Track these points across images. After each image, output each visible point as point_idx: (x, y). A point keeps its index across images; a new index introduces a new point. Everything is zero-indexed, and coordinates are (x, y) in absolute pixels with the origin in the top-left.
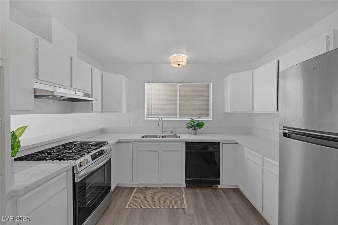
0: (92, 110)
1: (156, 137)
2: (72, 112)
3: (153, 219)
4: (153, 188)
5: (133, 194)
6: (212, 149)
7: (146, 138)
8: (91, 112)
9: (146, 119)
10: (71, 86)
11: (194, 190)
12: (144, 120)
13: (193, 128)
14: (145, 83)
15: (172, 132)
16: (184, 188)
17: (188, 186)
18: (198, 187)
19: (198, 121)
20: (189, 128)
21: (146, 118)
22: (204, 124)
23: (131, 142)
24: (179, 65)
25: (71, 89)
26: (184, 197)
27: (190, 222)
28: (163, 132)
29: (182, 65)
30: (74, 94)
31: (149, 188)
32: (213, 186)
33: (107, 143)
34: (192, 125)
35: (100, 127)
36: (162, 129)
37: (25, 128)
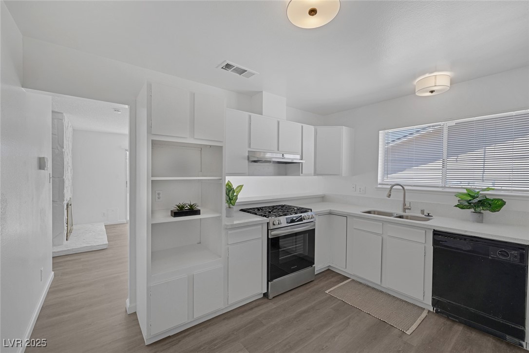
0: (302, 173)
1: (390, 215)
2: (286, 175)
3: (348, 317)
4: (373, 289)
5: (342, 284)
6: (501, 257)
7: (374, 214)
8: (301, 174)
9: (379, 186)
10: (278, 150)
11: (449, 323)
12: (376, 188)
13: (473, 210)
14: (379, 131)
15: (423, 212)
16: (429, 311)
17: (440, 312)
18: (463, 323)
19: (485, 195)
20: (462, 208)
21: (380, 184)
22: (504, 203)
23: (346, 216)
24: (432, 92)
25: (278, 152)
26: (418, 321)
27: (400, 349)
28: (404, 210)
29: (438, 91)
30: (282, 157)
31: (368, 286)
32: (508, 337)
33: (311, 211)
34: (470, 204)
35: (321, 194)
36: (405, 205)
37: (242, 186)
